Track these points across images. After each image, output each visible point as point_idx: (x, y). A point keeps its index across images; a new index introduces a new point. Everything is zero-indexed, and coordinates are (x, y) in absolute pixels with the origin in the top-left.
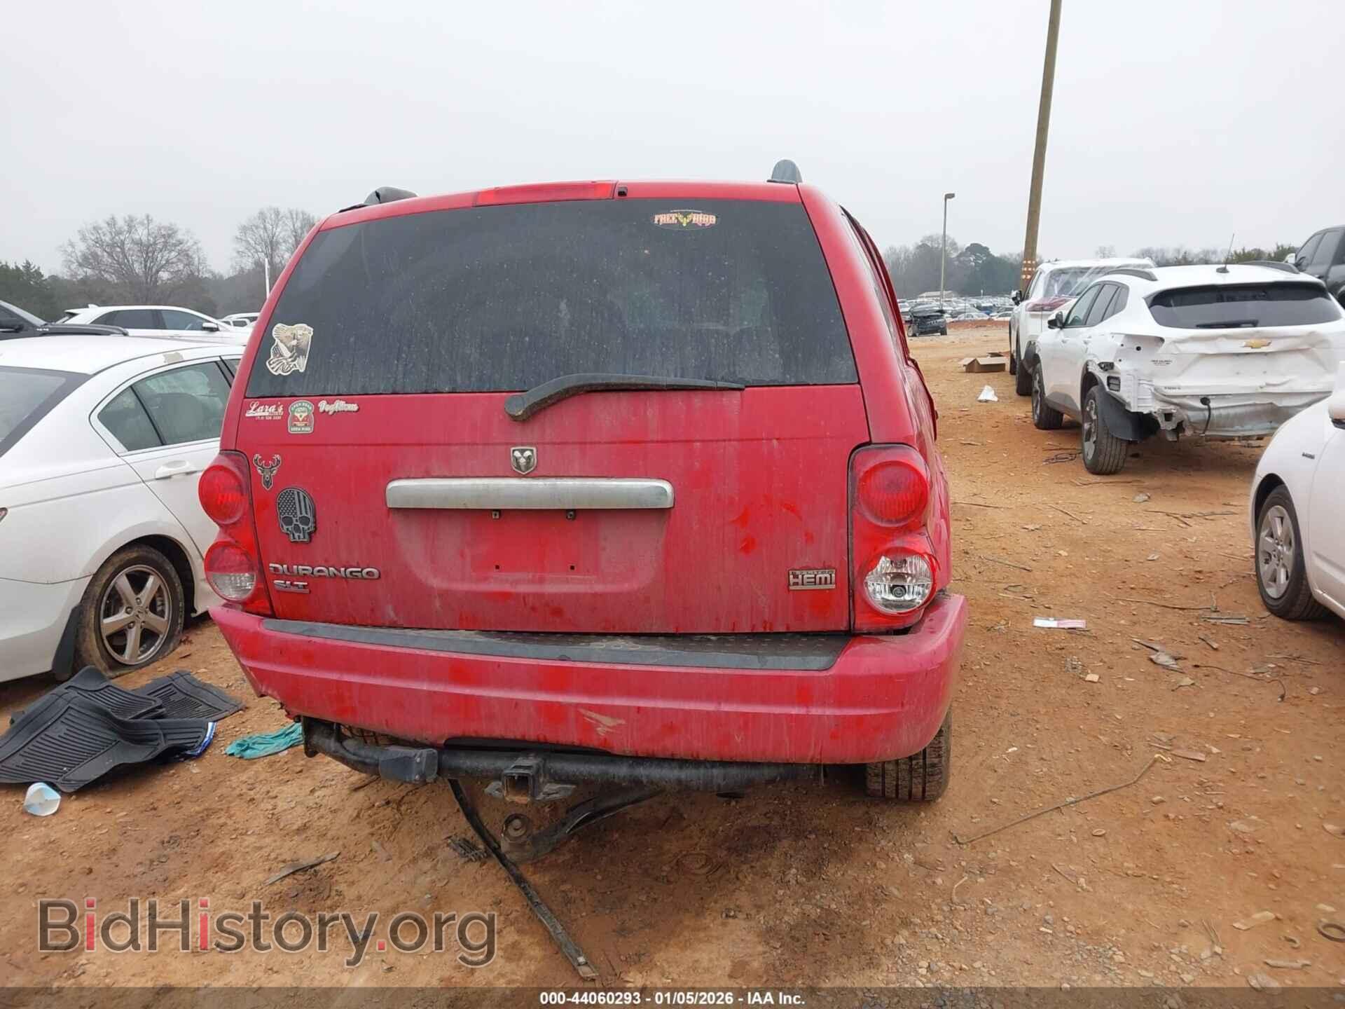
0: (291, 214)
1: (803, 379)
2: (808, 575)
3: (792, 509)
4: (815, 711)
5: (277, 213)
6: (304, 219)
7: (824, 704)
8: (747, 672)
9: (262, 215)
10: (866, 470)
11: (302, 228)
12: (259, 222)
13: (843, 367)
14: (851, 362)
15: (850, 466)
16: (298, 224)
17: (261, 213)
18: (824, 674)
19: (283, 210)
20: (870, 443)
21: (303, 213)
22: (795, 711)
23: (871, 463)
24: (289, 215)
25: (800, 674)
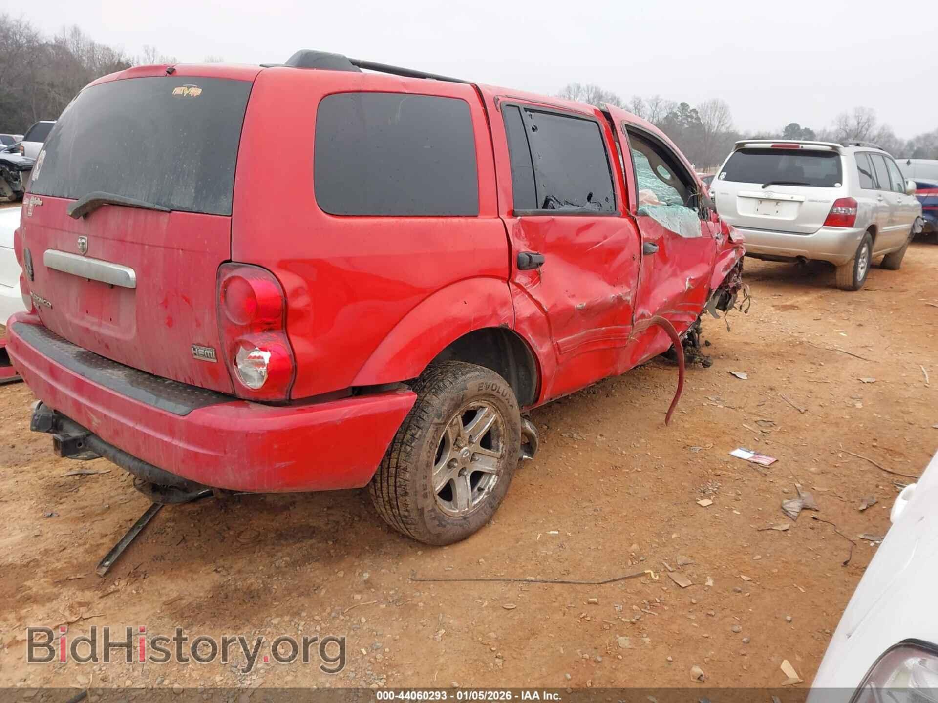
0: (588, 89)
1: (202, 209)
2: (201, 350)
3: (187, 300)
4: (175, 442)
5: (579, 88)
6: (596, 92)
7: (180, 439)
8: (148, 407)
9: (569, 89)
10: (225, 280)
11: (593, 98)
12: (566, 94)
13: (225, 202)
14: (230, 200)
15: (218, 276)
16: (591, 96)
17: (569, 87)
18: (181, 418)
19: (583, 85)
20: (230, 261)
21: (596, 88)
22: (166, 439)
23: (228, 276)
24: (586, 89)
25: (172, 415)
